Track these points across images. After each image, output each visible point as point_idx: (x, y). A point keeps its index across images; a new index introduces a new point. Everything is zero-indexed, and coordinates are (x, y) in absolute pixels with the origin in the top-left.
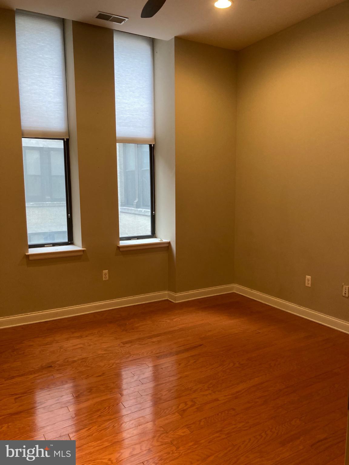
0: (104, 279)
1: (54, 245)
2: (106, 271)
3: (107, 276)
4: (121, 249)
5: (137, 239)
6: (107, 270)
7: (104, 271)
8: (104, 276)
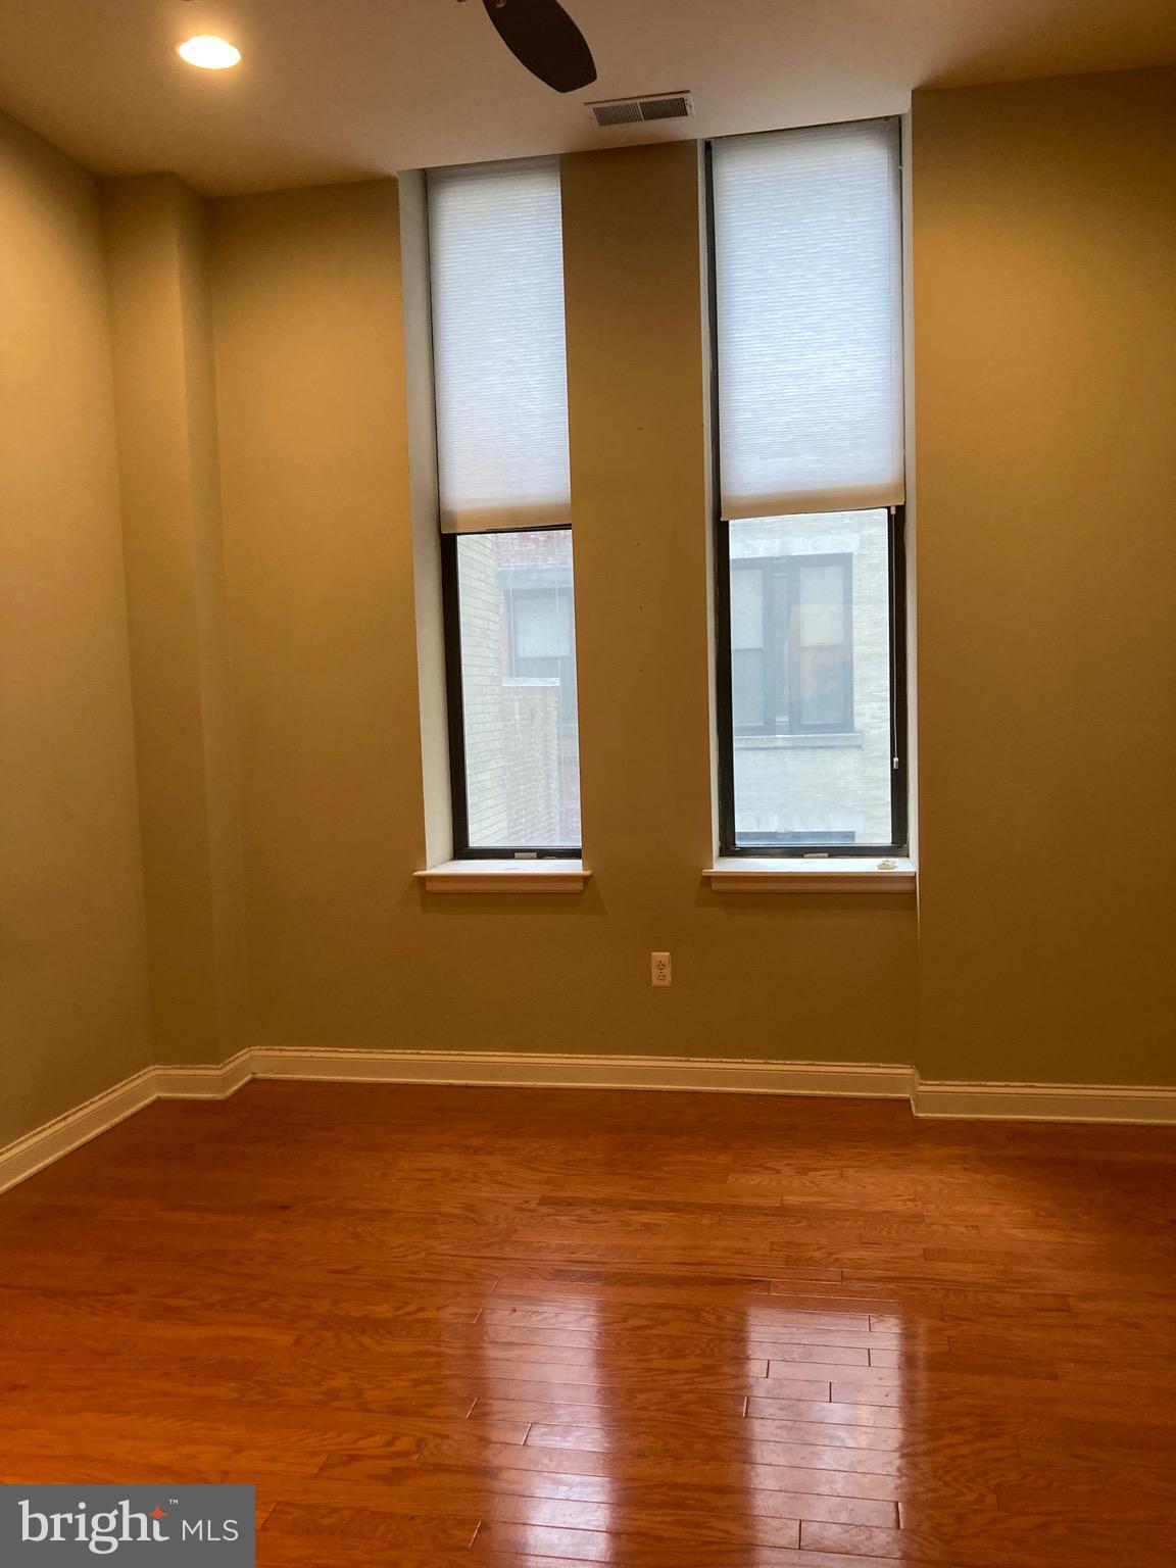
0: (655, 982)
1: (542, 854)
2: (662, 956)
3: (667, 971)
4: (714, 886)
5: (830, 856)
6: (667, 954)
7: (654, 954)
8: (655, 971)
